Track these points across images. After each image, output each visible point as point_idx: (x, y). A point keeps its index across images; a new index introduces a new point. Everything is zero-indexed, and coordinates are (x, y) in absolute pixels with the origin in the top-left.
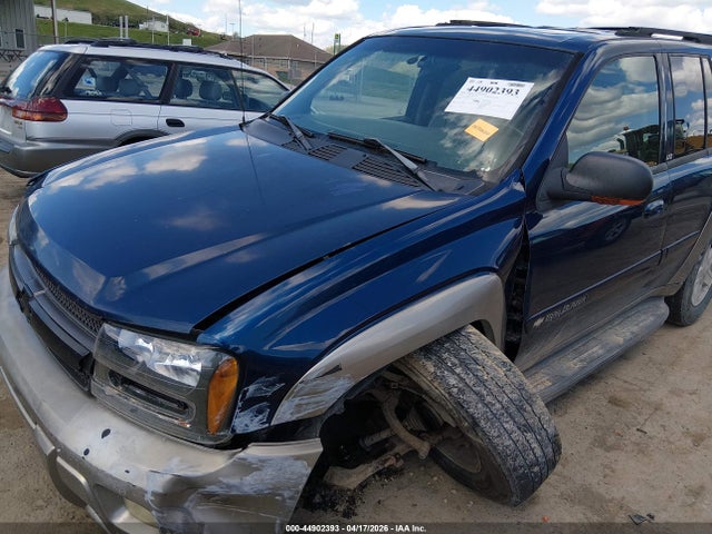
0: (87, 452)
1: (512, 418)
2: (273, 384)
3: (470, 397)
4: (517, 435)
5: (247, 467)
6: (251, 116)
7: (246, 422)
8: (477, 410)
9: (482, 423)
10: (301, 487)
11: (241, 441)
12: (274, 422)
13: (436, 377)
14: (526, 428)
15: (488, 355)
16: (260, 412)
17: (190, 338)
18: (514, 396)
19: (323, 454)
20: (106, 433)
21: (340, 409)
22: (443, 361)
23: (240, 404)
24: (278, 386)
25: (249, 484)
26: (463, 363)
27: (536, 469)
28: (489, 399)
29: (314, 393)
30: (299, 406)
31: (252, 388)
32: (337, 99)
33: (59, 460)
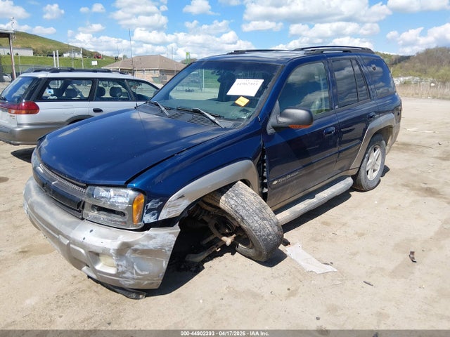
0: (84, 239)
1: (258, 215)
2: (158, 203)
3: (239, 208)
4: (260, 222)
5: (150, 238)
6: (140, 103)
7: (149, 219)
8: (243, 212)
9: (245, 218)
10: (173, 246)
11: (147, 227)
12: (159, 219)
13: (226, 202)
14: (264, 219)
15: (247, 191)
16: (154, 215)
17: (124, 187)
18: (257, 206)
19: (180, 232)
20: (91, 231)
21: (186, 215)
22: (228, 195)
23: (145, 211)
24: (160, 203)
25: (151, 245)
26: (236, 195)
27: (270, 237)
28: (247, 208)
29: (174, 206)
30: (169, 212)
31: (149, 204)
32: (189, 91)
33: (71, 245)
